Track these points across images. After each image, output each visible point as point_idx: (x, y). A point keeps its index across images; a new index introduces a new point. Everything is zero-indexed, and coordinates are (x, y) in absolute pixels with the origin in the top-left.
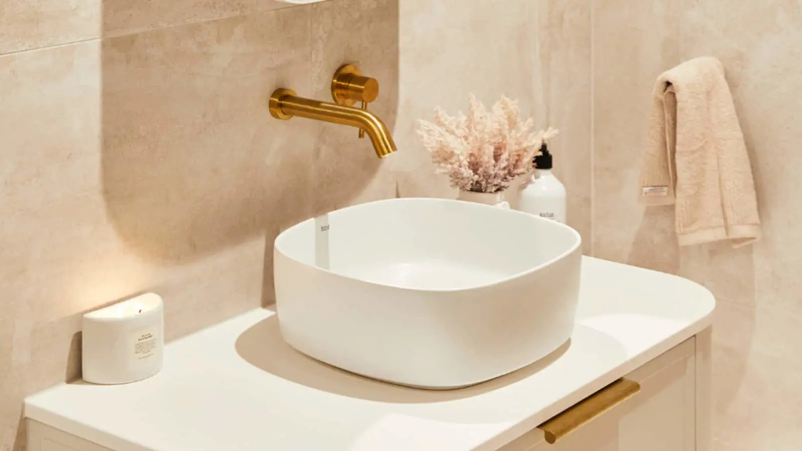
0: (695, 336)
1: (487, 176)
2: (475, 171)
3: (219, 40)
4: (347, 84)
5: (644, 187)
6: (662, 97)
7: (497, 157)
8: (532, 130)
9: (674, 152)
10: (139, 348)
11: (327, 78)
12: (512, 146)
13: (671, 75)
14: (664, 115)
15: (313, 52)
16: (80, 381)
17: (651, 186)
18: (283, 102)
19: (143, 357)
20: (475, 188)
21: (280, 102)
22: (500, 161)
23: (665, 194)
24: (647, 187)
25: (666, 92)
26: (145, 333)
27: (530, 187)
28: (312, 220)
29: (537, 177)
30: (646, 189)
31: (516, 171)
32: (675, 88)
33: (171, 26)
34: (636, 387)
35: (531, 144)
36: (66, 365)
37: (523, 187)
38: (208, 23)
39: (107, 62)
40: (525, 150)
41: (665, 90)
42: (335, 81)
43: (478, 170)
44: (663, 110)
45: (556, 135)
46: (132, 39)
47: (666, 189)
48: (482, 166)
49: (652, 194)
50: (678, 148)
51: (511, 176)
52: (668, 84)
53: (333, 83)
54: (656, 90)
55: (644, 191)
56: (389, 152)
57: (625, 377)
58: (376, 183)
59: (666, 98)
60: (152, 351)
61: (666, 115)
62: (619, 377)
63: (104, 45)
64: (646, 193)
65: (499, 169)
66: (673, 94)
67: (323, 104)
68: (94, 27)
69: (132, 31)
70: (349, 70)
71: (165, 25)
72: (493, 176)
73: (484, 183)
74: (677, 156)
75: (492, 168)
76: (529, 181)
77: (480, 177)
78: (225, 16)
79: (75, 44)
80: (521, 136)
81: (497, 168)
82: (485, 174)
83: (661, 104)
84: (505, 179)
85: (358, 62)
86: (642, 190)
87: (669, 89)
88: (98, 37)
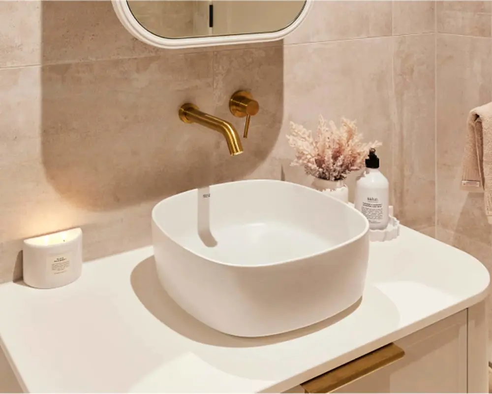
0: (467, 308)
1: (328, 169)
2: (320, 166)
3: (138, 70)
4: (239, 102)
5: (462, 180)
6: (473, 124)
7: (335, 158)
8: (362, 141)
9: (481, 161)
10: (54, 267)
11: (226, 98)
12: (347, 151)
13: (479, 110)
14: (474, 135)
15: (215, 82)
16: (21, 282)
17: (468, 180)
18: (187, 112)
19: (57, 273)
20: (322, 176)
21: (185, 111)
22: (338, 161)
23: (478, 186)
24: (465, 180)
25: (476, 121)
26: (60, 257)
27: (362, 179)
28: (196, 190)
29: (367, 173)
30: (463, 182)
31: (352, 168)
32: (482, 119)
33: (98, 60)
34: (402, 354)
35: (362, 151)
36: (13, 270)
37: (358, 178)
38: (129, 59)
39: (46, 80)
40: (359, 154)
41: (476, 119)
42: (232, 100)
43: (322, 165)
44: (474, 132)
45: (380, 146)
46: (67, 67)
47: (478, 183)
48: (324, 163)
49: (469, 185)
50: (484, 159)
51: (349, 170)
52: (477, 116)
53: (230, 101)
54: (469, 120)
55: (463, 184)
56: (237, 151)
57: (395, 344)
58: (265, 166)
59: (476, 125)
60: (66, 269)
61: (476, 136)
62: (390, 342)
63: (43, 70)
64: (464, 184)
65: (337, 166)
66: (480, 123)
67: (207, 115)
68: (37, 57)
69: (67, 62)
70: (242, 94)
71: (94, 59)
72: (333, 170)
73: (327, 174)
74: (484, 164)
75: (332, 165)
76: (362, 175)
77: (324, 170)
78: (143, 56)
79: (21, 67)
80: (354, 145)
81: (335, 166)
82: (328, 168)
83: (473, 128)
84: (344, 172)
85: (251, 90)
86: (461, 182)
87: (478, 120)
88: (40, 64)
